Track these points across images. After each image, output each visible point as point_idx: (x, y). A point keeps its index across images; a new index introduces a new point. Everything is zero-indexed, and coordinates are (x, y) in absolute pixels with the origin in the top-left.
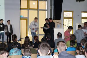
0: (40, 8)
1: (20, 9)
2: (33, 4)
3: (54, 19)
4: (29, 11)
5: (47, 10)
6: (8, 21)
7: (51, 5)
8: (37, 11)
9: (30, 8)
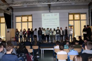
0: (81, 19)
1: (69, 20)
4: (75, 21)
5: (87, 20)
6: (61, 28)
7: (89, 16)
8: (79, 21)
9: (75, 19)
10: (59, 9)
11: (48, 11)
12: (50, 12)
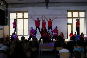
0: (80, 17)
10: (56, 6)
11: (46, 7)
12: (47, 8)
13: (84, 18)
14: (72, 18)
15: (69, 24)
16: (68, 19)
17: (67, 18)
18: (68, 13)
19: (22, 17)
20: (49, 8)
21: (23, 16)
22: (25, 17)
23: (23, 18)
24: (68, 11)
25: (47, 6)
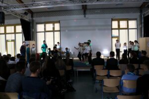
0: (129, 27)
2: (123, 24)
3: (144, 37)
10: (97, 13)
11: (83, 16)
12: (85, 17)
13: (135, 29)
14: (119, 28)
15: (115, 37)
16: (113, 31)
17: (112, 29)
18: (113, 22)
19: (52, 30)
20: (87, 16)
21: (54, 28)
22: (55, 29)
23: (54, 31)
24: (113, 20)
25: (85, 14)
